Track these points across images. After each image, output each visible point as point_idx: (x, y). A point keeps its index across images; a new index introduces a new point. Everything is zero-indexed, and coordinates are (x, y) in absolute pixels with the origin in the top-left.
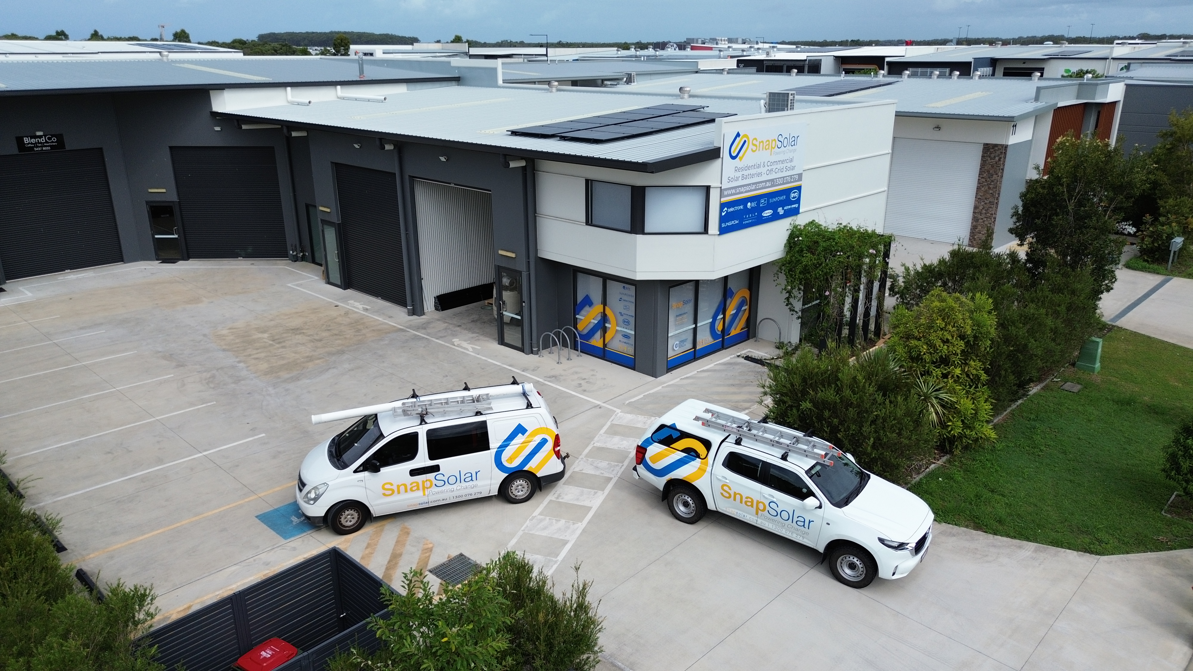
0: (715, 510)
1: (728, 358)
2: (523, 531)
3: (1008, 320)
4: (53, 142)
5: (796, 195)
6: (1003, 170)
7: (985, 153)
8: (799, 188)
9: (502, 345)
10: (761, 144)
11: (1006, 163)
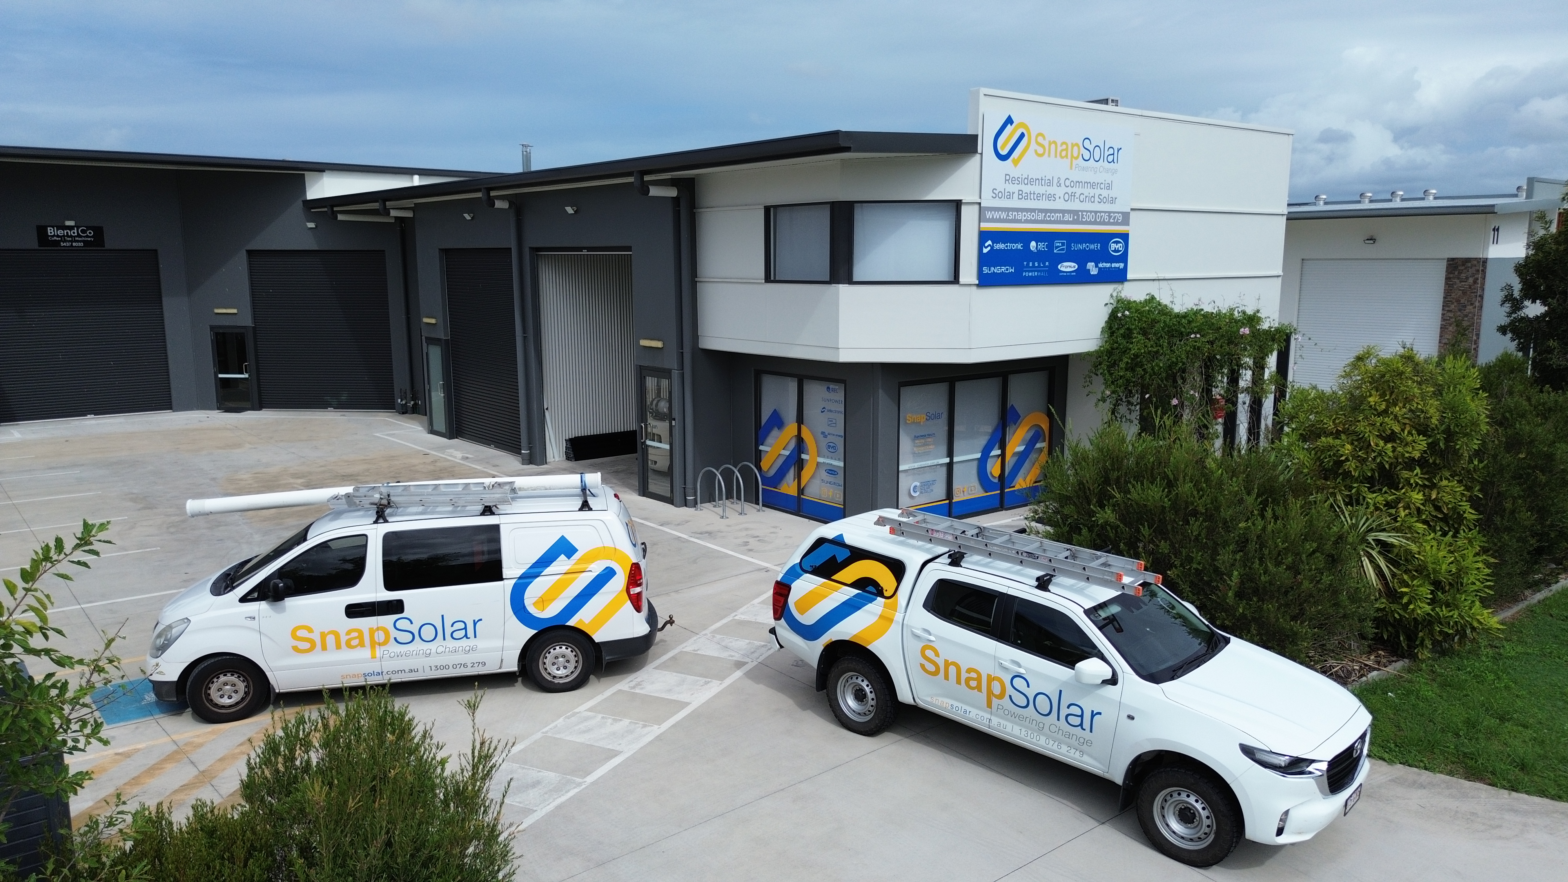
0: (911, 702)
1: (1010, 520)
2: (543, 733)
3: (1510, 411)
4: (87, 236)
5: (1119, 246)
6: (1482, 297)
7: (1451, 273)
8: (1125, 237)
9: (644, 496)
10: (1053, 146)
11: (1487, 287)
